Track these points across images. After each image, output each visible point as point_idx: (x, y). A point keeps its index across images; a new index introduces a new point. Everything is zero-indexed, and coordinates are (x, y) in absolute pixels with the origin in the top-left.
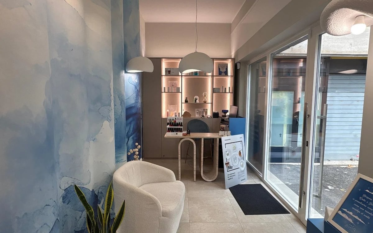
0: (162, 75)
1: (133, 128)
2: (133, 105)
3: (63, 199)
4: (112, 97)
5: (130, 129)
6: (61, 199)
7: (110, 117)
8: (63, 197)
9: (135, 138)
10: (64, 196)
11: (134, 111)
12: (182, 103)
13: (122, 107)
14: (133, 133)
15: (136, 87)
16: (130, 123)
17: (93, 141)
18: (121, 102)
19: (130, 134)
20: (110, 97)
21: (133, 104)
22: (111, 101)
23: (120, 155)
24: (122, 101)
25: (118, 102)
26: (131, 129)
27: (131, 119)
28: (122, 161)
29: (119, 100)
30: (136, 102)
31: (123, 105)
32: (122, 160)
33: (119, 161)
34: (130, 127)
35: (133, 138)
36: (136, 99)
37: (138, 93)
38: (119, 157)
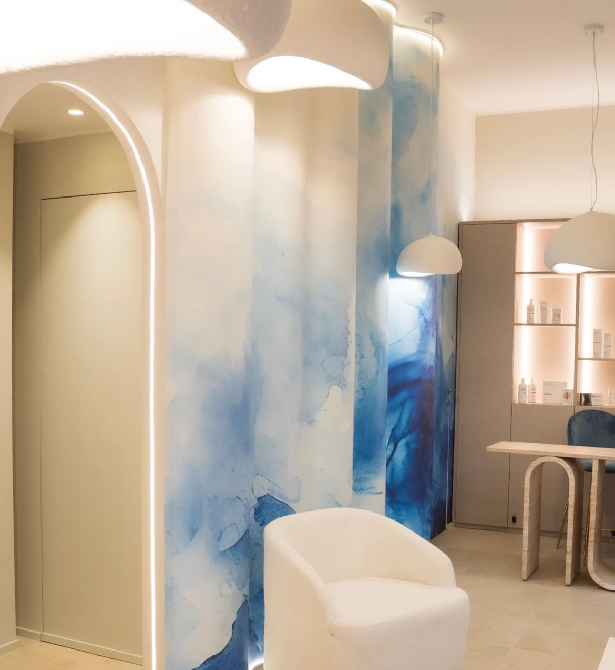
0: (517, 270)
1: (410, 417)
2: (412, 359)
3: (256, 513)
4: (352, 338)
5: (400, 419)
6: (253, 511)
7: (344, 379)
8: (255, 509)
9: (413, 446)
10: (257, 508)
11: (413, 374)
12: (578, 359)
13: (378, 361)
14: (409, 433)
15: (421, 312)
16: (402, 404)
17: (310, 424)
18: (377, 350)
19: (399, 432)
20: (347, 337)
21: (413, 355)
22: (348, 345)
23: (366, 475)
24: (378, 347)
25: (369, 349)
26: (404, 421)
27: (403, 395)
28: (372, 491)
29: (372, 343)
30: (421, 351)
31: (382, 357)
32: (372, 488)
33: (364, 488)
34: (401, 414)
35: (408, 445)
36: (421, 344)
37: (427, 327)
38: (366, 479)
